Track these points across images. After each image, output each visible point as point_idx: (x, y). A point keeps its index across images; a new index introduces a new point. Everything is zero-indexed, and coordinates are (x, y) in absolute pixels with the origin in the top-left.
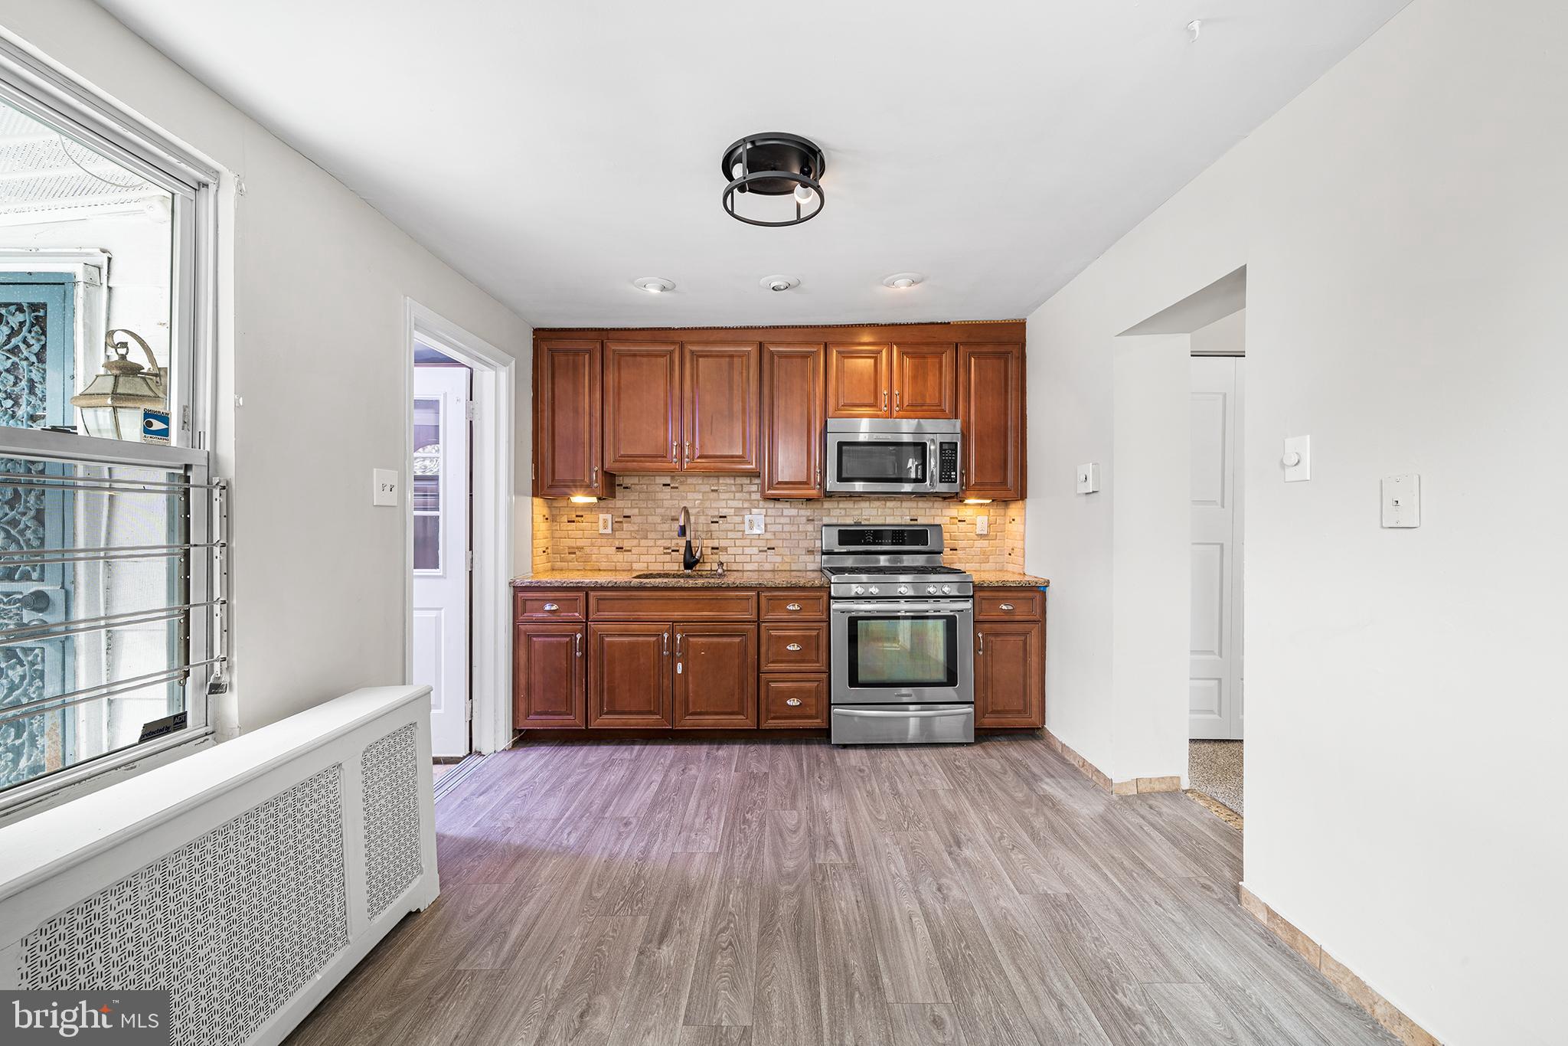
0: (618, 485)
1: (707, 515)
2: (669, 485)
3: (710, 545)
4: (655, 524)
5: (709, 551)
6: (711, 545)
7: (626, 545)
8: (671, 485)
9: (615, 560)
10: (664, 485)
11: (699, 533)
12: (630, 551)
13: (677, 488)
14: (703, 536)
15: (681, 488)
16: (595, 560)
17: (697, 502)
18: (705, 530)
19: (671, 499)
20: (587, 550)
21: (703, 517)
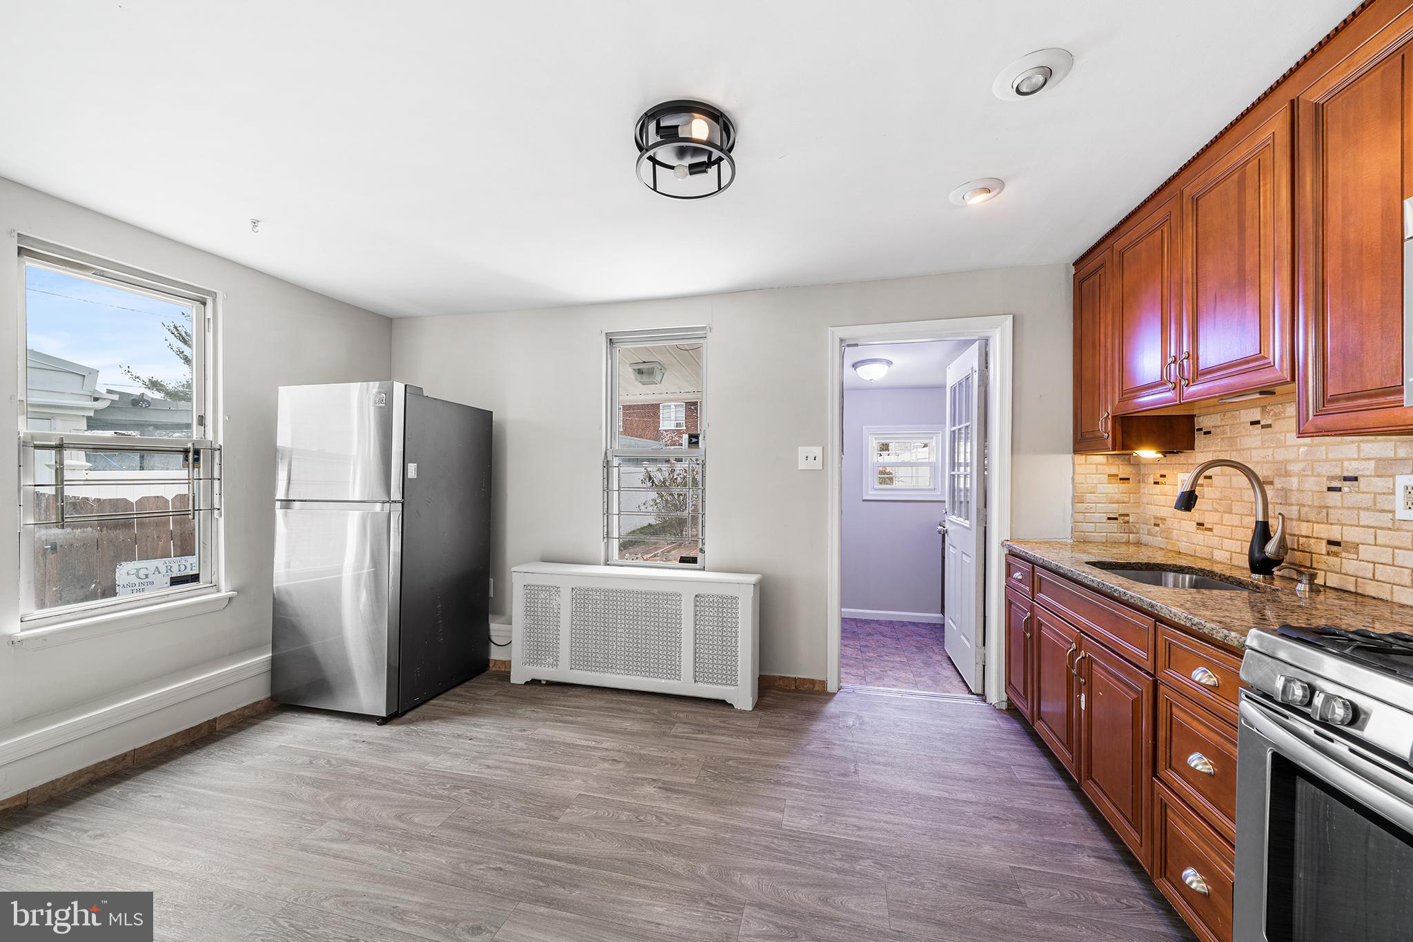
0: (1198, 430)
1: (1319, 475)
2: (1258, 422)
3: (1322, 535)
4: (1240, 489)
5: (1323, 547)
6: (1325, 535)
7: (1208, 520)
8: (1262, 423)
9: (1196, 543)
10: (1253, 423)
11: (1306, 509)
12: (1211, 530)
13: (1269, 426)
14: (1312, 517)
15: (1276, 426)
16: (1176, 538)
17: (1302, 450)
18: (1316, 504)
19: (1263, 447)
20: (1169, 523)
21: (1313, 479)
